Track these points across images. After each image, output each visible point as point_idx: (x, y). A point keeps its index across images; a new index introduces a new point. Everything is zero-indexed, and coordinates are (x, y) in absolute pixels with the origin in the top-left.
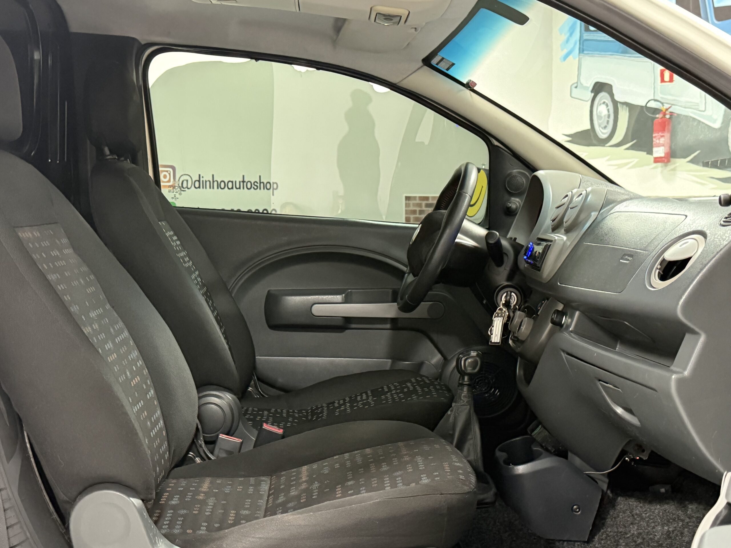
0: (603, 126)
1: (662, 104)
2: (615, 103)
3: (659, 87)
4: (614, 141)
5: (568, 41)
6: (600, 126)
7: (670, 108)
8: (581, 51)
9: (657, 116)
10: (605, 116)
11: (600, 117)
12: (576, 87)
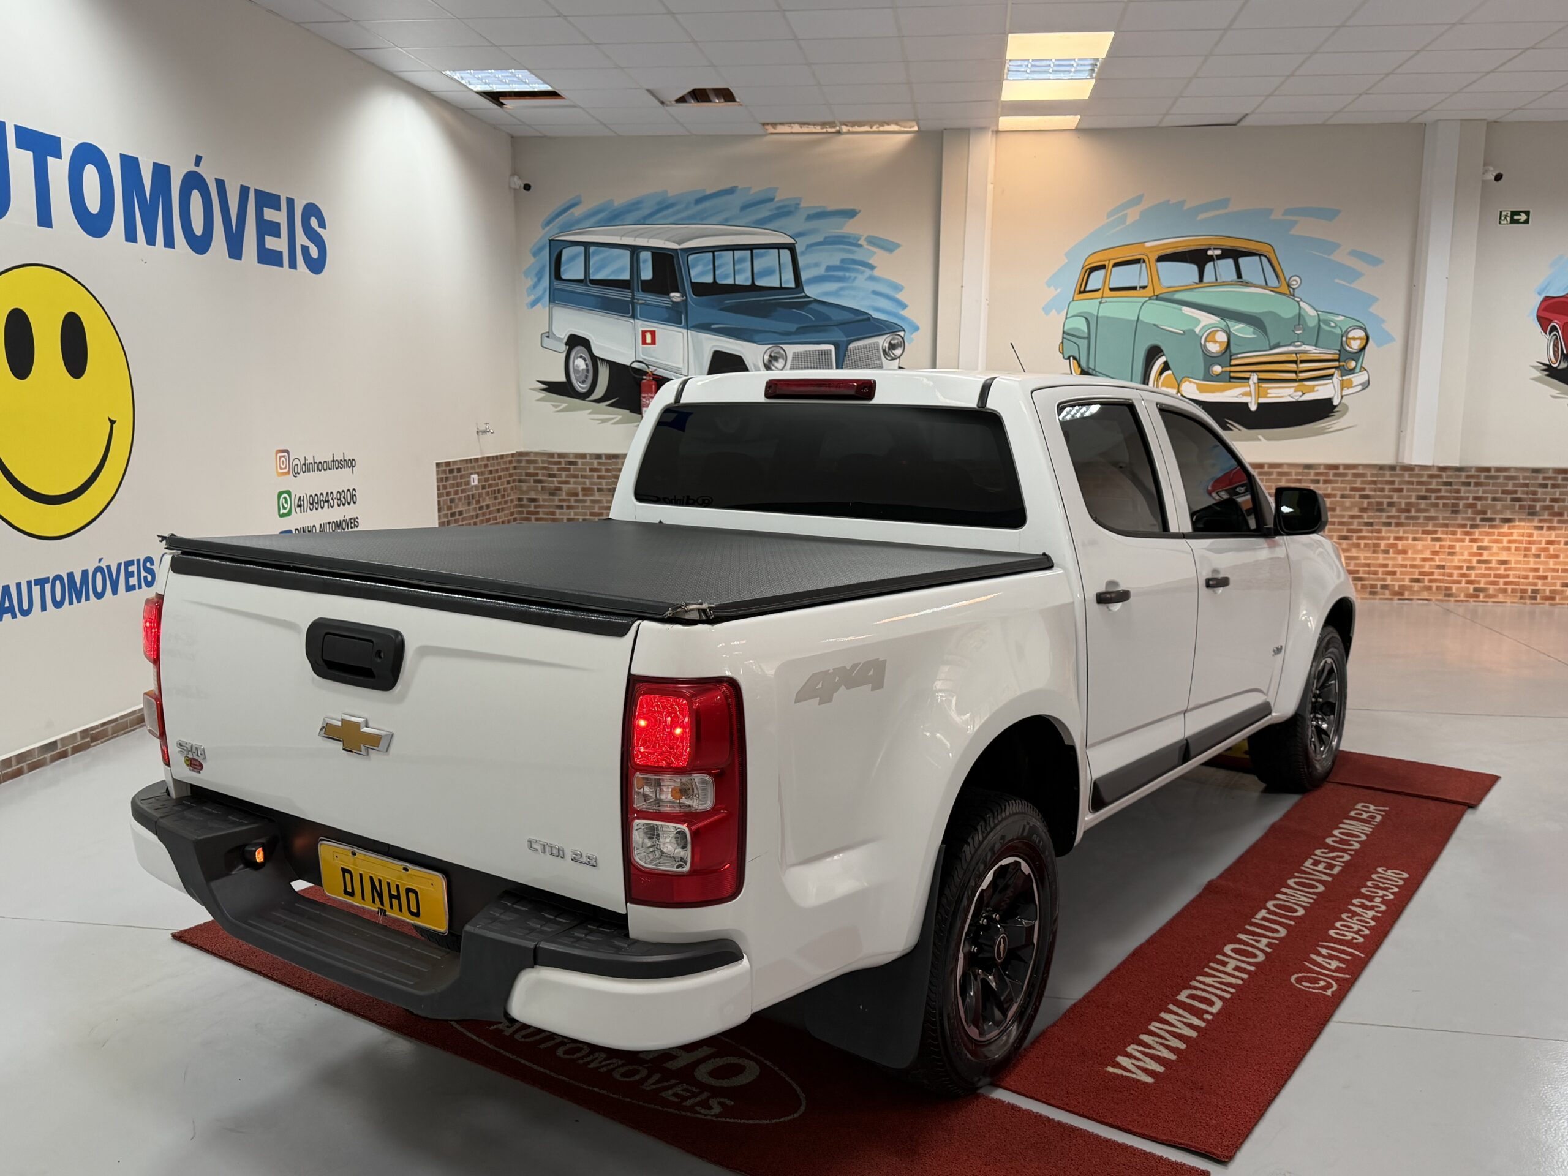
0: (581, 380)
1: (647, 365)
2: (595, 360)
3: (641, 349)
4: (593, 397)
5: (535, 286)
6: (577, 380)
7: (655, 370)
8: (552, 300)
9: (644, 377)
10: (583, 370)
11: (577, 371)
12: (548, 337)
